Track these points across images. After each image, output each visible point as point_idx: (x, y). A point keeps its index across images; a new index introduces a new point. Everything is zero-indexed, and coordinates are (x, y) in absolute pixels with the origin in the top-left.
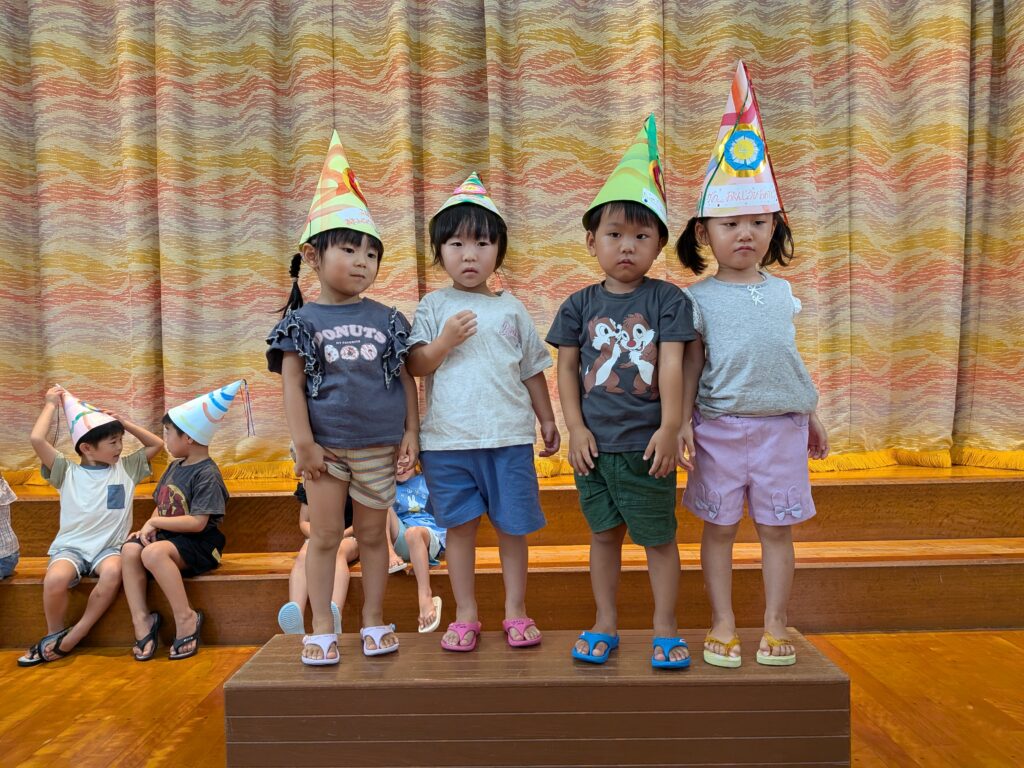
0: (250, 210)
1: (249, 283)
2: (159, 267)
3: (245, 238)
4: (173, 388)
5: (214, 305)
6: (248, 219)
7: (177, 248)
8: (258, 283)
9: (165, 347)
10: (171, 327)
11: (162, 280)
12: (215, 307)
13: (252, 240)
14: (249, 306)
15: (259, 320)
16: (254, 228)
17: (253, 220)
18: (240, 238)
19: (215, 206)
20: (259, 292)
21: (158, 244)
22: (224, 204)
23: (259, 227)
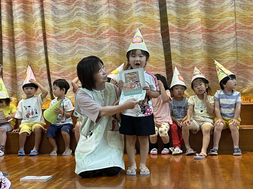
0: (75, 5)
1: (75, 32)
2: (45, 28)
3: (74, 16)
4: (53, 72)
5: (64, 42)
6: (75, 9)
7: (52, 20)
8: (79, 32)
9: (49, 57)
10: (51, 50)
11: (47, 33)
12: (64, 43)
13: (76, 16)
14: (76, 41)
15: (79, 46)
16: (77, 12)
17: (76, 9)
18: (72, 16)
19: (63, 5)
20: (79, 36)
21: (44, 19)
22: (67, 4)
23: (79, 11)
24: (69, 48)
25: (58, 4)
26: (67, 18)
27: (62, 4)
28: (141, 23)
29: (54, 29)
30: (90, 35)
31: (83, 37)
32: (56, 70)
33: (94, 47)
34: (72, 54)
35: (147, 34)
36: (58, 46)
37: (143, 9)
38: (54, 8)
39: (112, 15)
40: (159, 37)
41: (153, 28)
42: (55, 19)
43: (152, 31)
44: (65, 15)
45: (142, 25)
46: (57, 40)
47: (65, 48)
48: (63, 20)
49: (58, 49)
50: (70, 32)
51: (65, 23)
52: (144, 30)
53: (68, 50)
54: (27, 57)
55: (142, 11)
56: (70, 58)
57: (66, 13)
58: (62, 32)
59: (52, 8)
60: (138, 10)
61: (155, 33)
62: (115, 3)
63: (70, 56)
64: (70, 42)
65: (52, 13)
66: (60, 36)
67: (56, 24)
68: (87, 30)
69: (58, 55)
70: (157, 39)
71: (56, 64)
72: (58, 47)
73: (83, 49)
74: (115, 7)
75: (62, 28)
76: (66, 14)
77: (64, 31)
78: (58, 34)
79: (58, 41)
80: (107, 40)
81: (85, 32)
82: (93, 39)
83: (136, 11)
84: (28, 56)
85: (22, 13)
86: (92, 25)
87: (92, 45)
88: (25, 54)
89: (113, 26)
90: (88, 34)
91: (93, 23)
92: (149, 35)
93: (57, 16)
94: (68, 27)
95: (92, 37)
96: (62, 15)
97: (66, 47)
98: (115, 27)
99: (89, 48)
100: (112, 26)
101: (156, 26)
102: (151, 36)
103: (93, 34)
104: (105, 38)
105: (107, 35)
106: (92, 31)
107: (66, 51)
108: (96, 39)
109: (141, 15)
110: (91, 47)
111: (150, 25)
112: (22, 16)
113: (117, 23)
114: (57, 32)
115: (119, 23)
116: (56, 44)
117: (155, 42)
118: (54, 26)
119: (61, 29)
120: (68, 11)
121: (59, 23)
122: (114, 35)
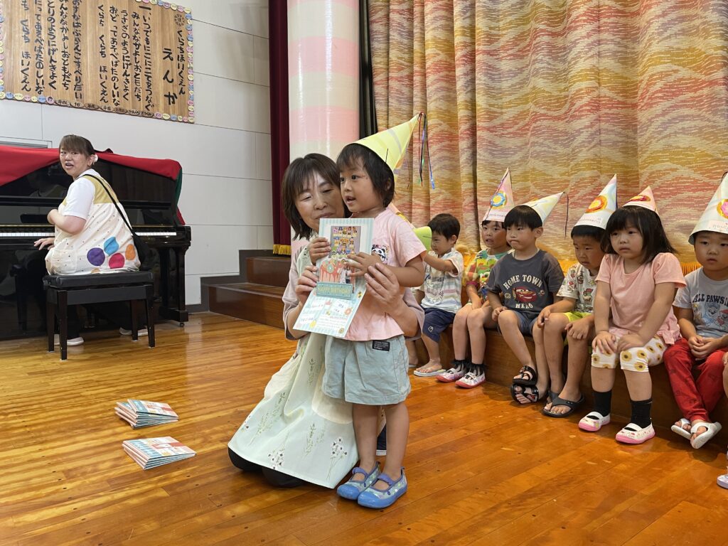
3: (530, 79)
6: (531, 63)
16: (533, 68)
20: (533, 119)
23: (535, 66)
24: (518, 147)
25: (500, 59)
26: (517, 86)
27: (509, 58)
28: (676, 67)
29: (488, 112)
30: (555, 114)
31: (540, 120)
32: (486, 193)
33: (562, 140)
34: (524, 160)
35: (692, 94)
36: (496, 146)
37: (683, 30)
38: (491, 71)
39: (607, 61)
40: (719, 96)
41: (706, 74)
42: (489, 91)
43: (704, 82)
44: (516, 80)
45: (676, 71)
46: (494, 133)
47: (510, 148)
48: (509, 91)
49: (495, 153)
50: (522, 115)
51: (513, 97)
52: (682, 84)
53: (515, 152)
54: (448, 172)
55: (679, 34)
56: (520, 168)
57: (516, 75)
58: (506, 117)
59: (486, 69)
60: (666, 35)
61: (708, 89)
62: (620, 31)
63: (520, 165)
64: (521, 135)
65: (484, 81)
66: (502, 125)
67: (493, 101)
68: (549, 104)
69: (494, 164)
70: (715, 103)
71: (487, 182)
72: (494, 148)
73: (538, 148)
74: (618, 40)
75: (507, 108)
76: (517, 77)
77: (509, 114)
78: (497, 122)
79: (497, 135)
80: (585, 121)
81: (544, 108)
82: (561, 122)
83: (661, 38)
84: (451, 170)
85: (442, 90)
86: (561, 91)
87: (558, 136)
88: (445, 167)
89: (608, 86)
90: (550, 113)
91: (563, 88)
92: (696, 95)
93: (497, 85)
94: (519, 104)
95: (558, 118)
96: (507, 80)
97: (513, 147)
98: (612, 89)
99: (552, 145)
100: (605, 87)
101: (712, 68)
102: (702, 96)
103: (563, 111)
104: (580, 117)
105: (586, 110)
106: (561, 106)
107: (512, 154)
108: (567, 122)
109: (675, 46)
110: (556, 142)
111: (699, 68)
112: (443, 96)
113: (622, 77)
114: (496, 117)
115: (626, 78)
116: (490, 142)
117: (708, 111)
118: (488, 107)
119: (504, 110)
120: (521, 70)
121: (501, 99)
122: (610, 108)
